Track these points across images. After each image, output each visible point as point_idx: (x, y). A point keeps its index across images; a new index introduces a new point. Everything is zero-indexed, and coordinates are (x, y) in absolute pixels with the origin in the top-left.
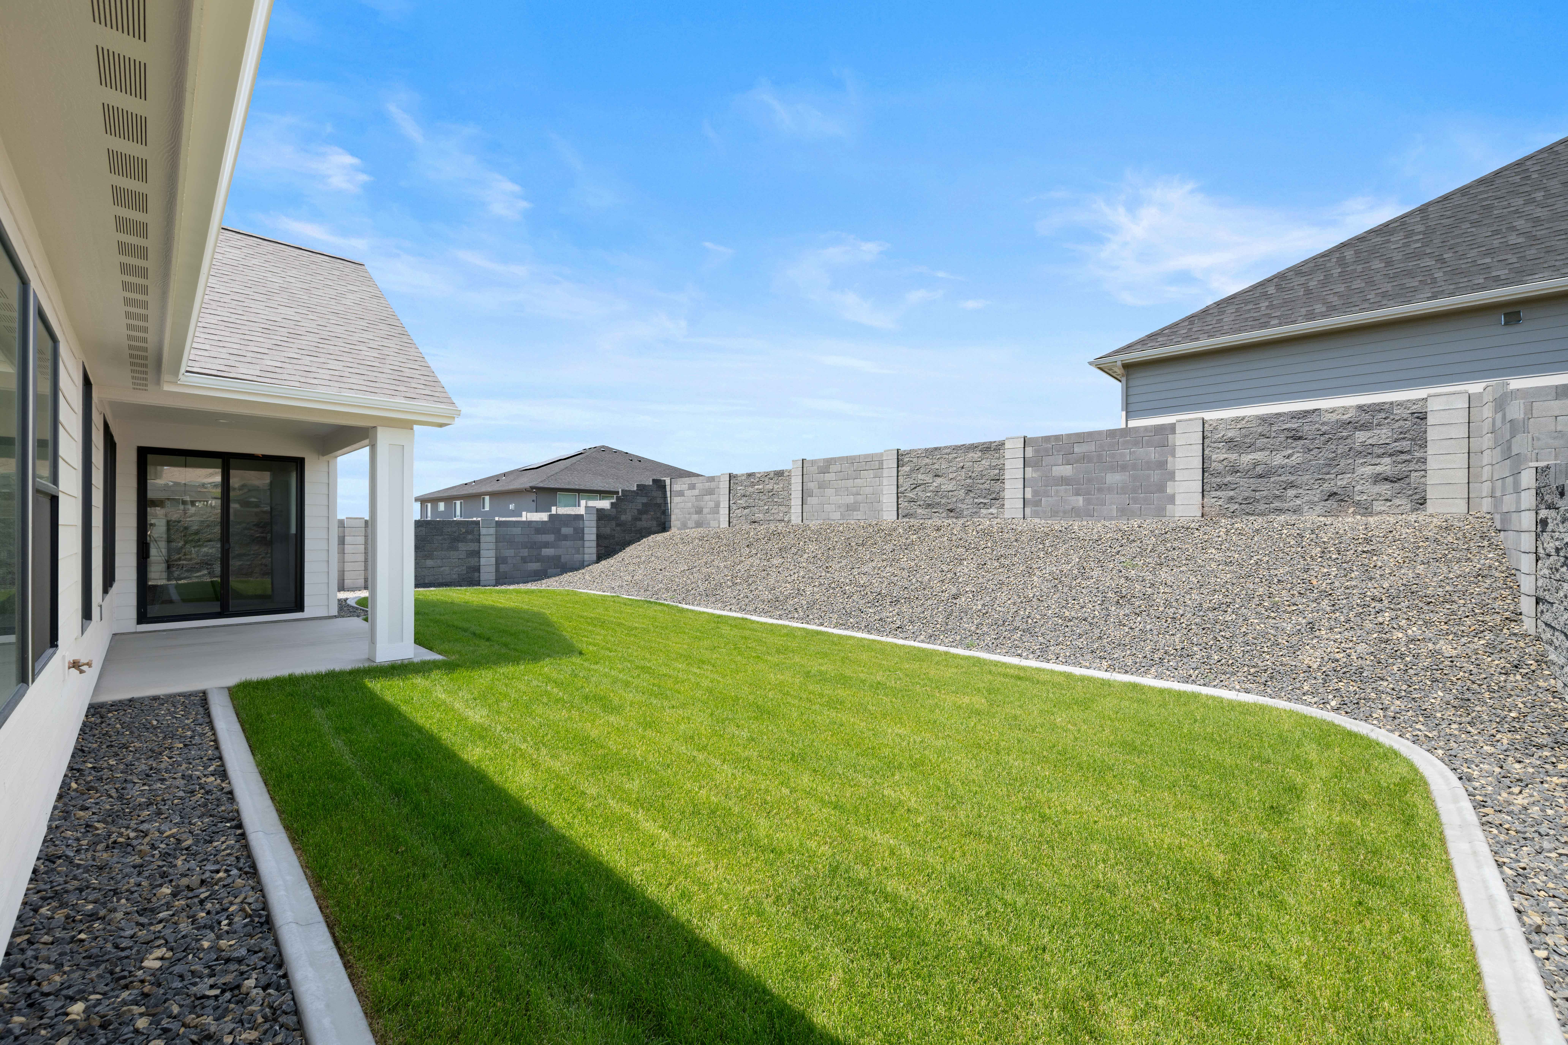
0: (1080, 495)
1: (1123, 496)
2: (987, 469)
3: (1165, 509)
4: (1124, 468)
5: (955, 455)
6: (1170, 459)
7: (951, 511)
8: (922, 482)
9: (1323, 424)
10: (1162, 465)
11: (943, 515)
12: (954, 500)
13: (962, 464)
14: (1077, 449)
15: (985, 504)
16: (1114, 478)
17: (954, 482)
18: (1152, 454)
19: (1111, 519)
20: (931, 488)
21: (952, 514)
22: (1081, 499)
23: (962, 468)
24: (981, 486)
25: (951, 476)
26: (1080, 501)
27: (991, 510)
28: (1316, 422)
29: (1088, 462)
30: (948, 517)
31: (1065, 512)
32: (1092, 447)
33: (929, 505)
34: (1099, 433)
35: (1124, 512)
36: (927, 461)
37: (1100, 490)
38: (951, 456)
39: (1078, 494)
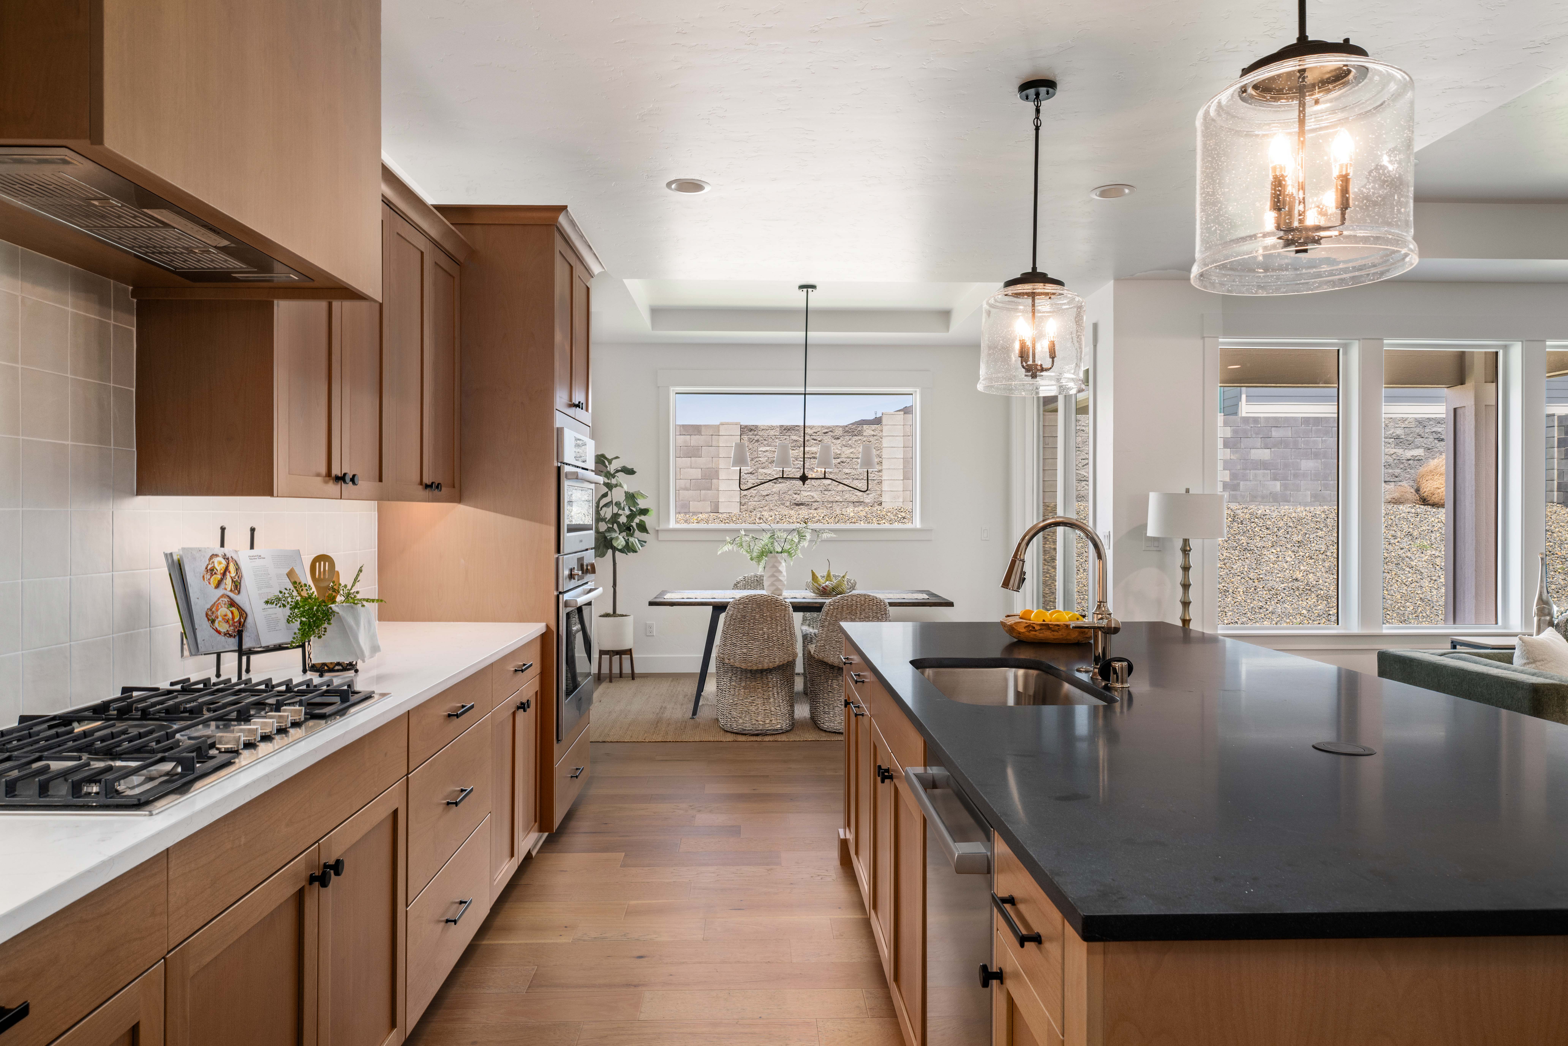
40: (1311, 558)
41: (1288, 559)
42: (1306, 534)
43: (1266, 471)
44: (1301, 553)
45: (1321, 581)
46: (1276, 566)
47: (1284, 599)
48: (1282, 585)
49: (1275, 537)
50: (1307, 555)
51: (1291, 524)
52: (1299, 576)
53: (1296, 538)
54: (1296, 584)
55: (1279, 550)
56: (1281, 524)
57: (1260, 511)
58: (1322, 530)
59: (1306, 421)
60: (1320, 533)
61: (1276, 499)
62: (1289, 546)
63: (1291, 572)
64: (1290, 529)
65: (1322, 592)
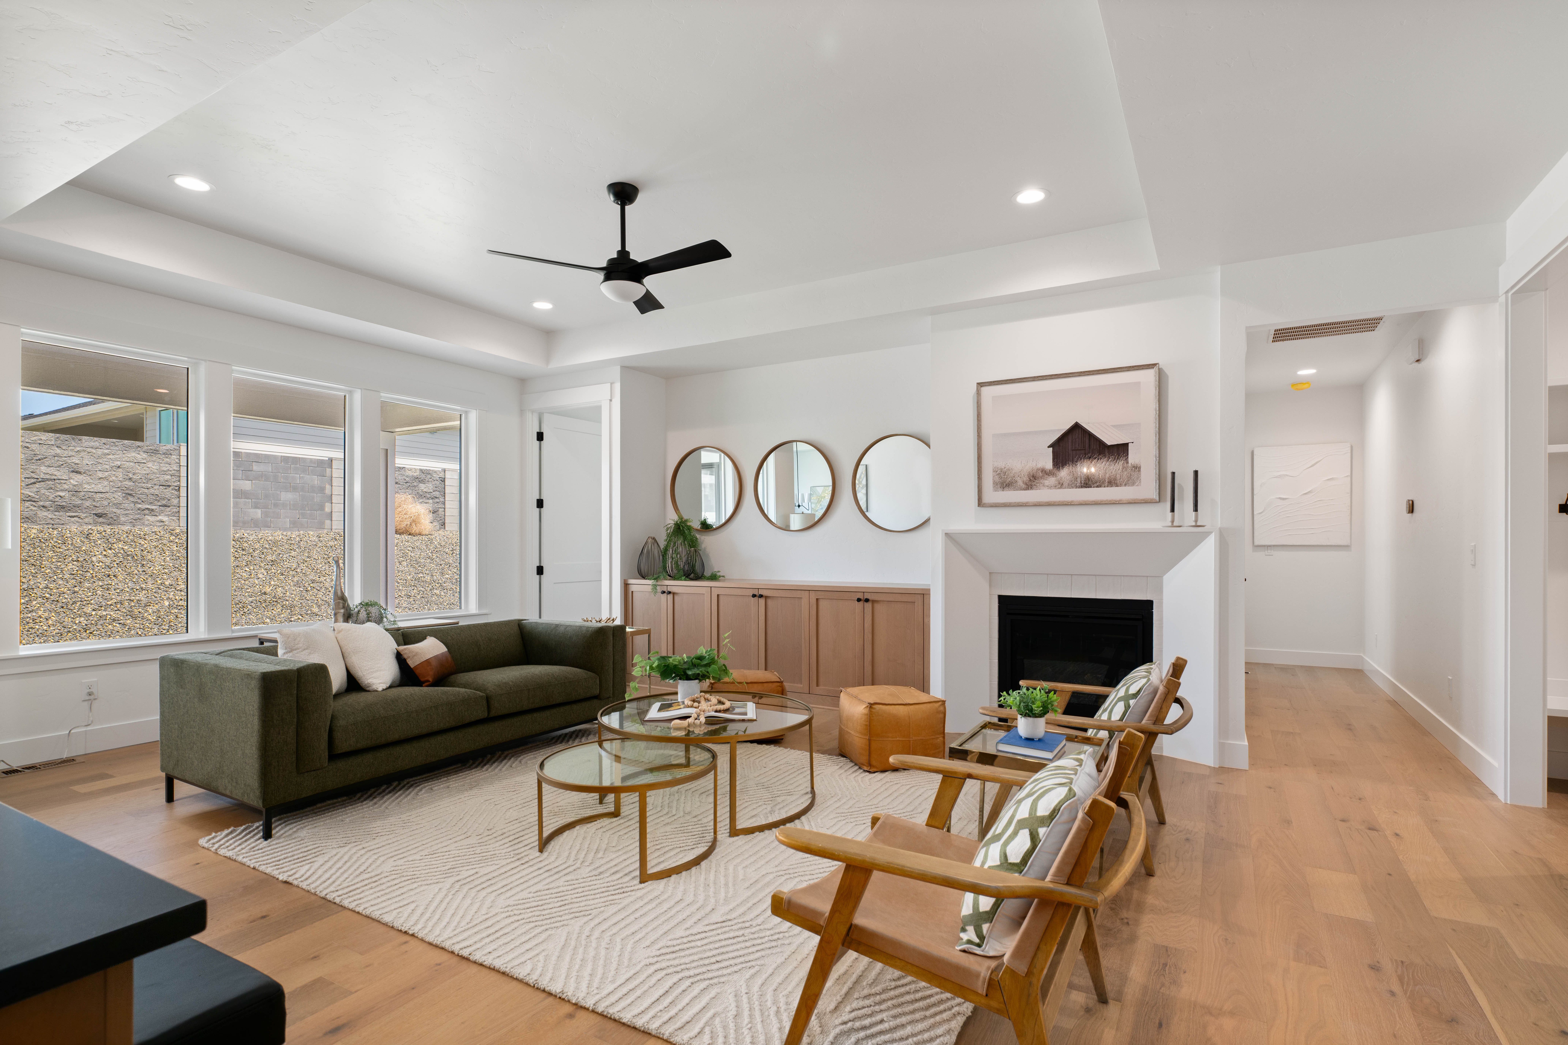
0: (259, 508)
1: (294, 511)
2: (154, 473)
3: (323, 523)
4: (295, 489)
5: (106, 451)
6: (328, 487)
7: (99, 516)
8: (48, 477)
9: (407, 476)
10: (322, 490)
11: (86, 520)
12: (106, 503)
13: (119, 463)
14: (255, 467)
15: (152, 510)
16: (287, 496)
17: (106, 483)
18: (316, 481)
19: (285, 530)
20: (66, 487)
21: (101, 520)
22: (259, 511)
23: (119, 467)
24: (146, 491)
25: (100, 474)
26: (258, 513)
27: (160, 518)
28: (404, 475)
29: (265, 480)
30: (95, 523)
31: (244, 523)
32: (269, 468)
33: (63, 507)
34: (275, 457)
35: (295, 525)
36: (58, 451)
37: (276, 505)
38: (100, 452)
39: (256, 507)
40: (282, 574)
41: (260, 576)
42: (280, 554)
43: (247, 500)
44: (273, 571)
45: (288, 594)
46: (247, 582)
47: (250, 611)
48: (250, 599)
49: (250, 557)
50: (279, 572)
51: (267, 546)
52: (268, 589)
53: (269, 558)
54: (264, 597)
55: (252, 568)
56: (257, 546)
57: (238, 535)
58: (295, 551)
59: (286, 459)
60: (293, 553)
61: (256, 524)
62: (262, 565)
63: (261, 587)
64: (265, 550)
65: (287, 603)
